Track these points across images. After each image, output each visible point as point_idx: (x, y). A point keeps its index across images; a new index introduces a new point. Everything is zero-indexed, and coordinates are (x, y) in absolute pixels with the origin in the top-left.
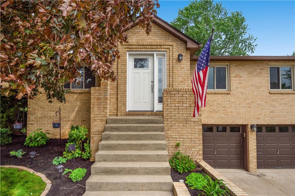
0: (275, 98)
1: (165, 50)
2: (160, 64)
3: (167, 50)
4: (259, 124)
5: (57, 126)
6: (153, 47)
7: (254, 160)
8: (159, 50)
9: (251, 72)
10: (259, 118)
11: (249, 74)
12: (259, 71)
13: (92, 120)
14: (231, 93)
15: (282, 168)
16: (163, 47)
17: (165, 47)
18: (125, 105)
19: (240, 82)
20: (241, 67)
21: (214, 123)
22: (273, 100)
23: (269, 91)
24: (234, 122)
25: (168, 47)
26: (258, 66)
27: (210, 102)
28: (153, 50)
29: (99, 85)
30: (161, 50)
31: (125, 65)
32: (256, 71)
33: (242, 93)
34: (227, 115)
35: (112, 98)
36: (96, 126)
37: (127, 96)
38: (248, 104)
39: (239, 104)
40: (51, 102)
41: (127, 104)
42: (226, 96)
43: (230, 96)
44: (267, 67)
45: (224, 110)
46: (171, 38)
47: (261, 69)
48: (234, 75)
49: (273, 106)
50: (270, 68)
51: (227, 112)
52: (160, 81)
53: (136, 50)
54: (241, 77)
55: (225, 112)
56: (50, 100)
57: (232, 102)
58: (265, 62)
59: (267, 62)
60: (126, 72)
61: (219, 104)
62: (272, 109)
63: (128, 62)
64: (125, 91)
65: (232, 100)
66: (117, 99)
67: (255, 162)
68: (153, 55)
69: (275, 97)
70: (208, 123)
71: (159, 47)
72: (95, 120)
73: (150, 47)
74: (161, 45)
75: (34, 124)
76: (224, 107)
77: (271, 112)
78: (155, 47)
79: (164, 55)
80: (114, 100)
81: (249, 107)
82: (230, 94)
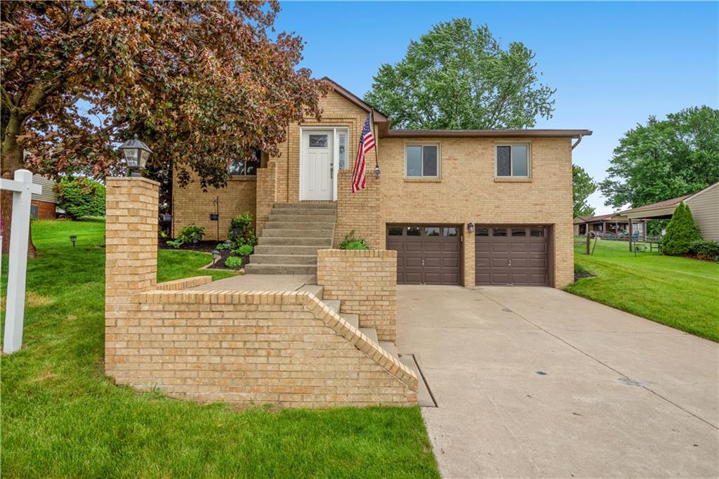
0: (502, 188)
1: (347, 124)
2: (342, 140)
3: (349, 124)
4: (479, 222)
5: (215, 217)
6: (333, 121)
7: (471, 271)
8: (339, 124)
9: (470, 153)
10: (479, 215)
11: (468, 155)
12: (480, 151)
13: (257, 205)
14: (443, 181)
15: (514, 285)
16: (344, 121)
17: (347, 120)
18: (297, 192)
19: (454, 166)
20: (457, 146)
21: (419, 222)
22: (499, 191)
23: (493, 179)
24: (445, 220)
25: (351, 121)
26: (480, 144)
27: (414, 194)
28: (332, 124)
29: (266, 166)
30: (342, 124)
31: (298, 144)
32: (476, 151)
33: (457, 181)
34: (437, 211)
35: (282, 184)
36: (262, 212)
37: (300, 182)
38: (465, 196)
39: (453, 196)
40: (205, 191)
41: (300, 192)
42: (435, 185)
43: (441, 185)
44: (492, 147)
45: (433, 205)
46: (355, 109)
47: (483, 149)
48: (447, 157)
49: (499, 199)
50: (498, 147)
51: (437, 207)
52: (342, 164)
53: (310, 124)
54: (456, 159)
55: (434, 207)
56: (204, 188)
57: (444, 194)
58: (489, 139)
59: (493, 139)
60: (298, 152)
61: (426, 196)
62: (497, 203)
63: (301, 139)
64: (298, 176)
65: (444, 191)
66: (288, 186)
67: (473, 273)
68: (333, 131)
69: (502, 186)
70: (411, 222)
71: (339, 121)
72: (262, 205)
73: (328, 121)
74: (342, 119)
75: (180, 222)
76: (433, 200)
77: (496, 207)
78: (335, 121)
79: (347, 131)
80: (284, 187)
81: (467, 200)
82: (440, 182)
